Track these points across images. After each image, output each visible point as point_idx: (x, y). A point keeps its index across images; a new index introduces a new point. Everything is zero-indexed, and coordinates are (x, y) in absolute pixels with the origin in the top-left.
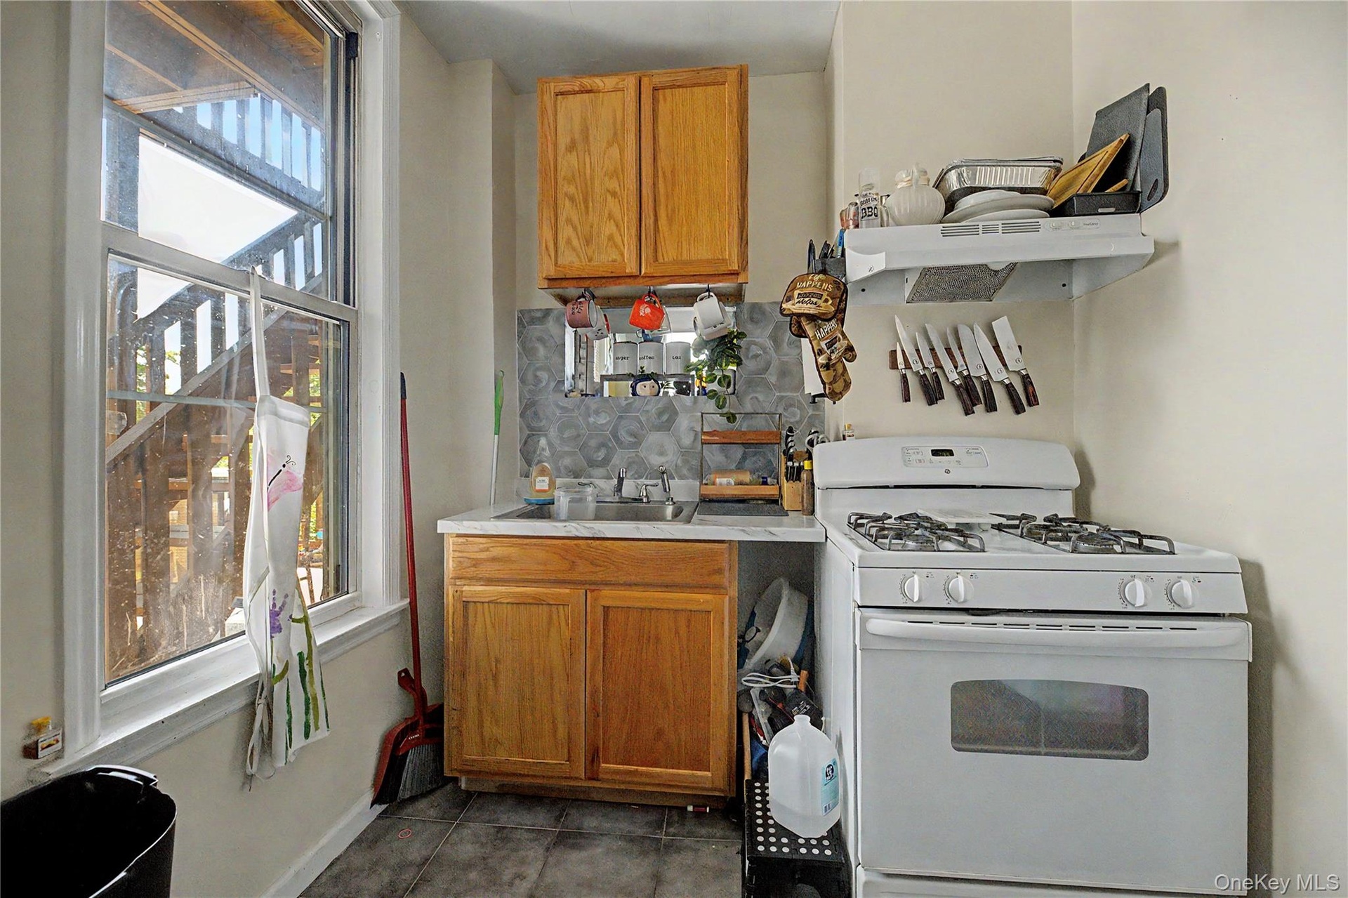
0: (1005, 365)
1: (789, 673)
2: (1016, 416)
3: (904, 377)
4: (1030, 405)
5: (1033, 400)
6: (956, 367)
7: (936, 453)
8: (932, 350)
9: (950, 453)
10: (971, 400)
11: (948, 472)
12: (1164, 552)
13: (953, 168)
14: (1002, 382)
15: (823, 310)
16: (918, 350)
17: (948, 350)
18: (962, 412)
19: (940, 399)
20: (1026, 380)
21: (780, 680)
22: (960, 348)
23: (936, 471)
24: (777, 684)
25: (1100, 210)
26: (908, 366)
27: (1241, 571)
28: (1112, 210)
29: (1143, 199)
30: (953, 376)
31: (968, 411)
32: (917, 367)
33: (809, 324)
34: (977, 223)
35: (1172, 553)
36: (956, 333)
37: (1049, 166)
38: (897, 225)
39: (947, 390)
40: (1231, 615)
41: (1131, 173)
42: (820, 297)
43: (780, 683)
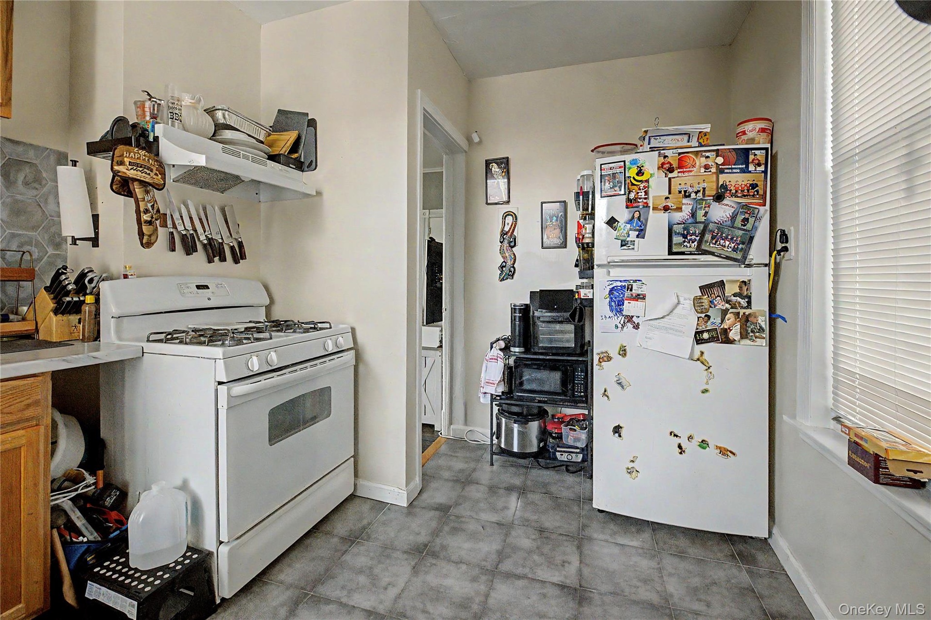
0: (231, 235)
1: (84, 479)
2: (236, 265)
3: (172, 233)
4: (242, 259)
5: (243, 256)
6: (205, 232)
7: (198, 287)
8: (191, 218)
9: (207, 287)
10: (213, 253)
11: (209, 299)
12: (327, 328)
13: (222, 110)
14: (228, 244)
15: (156, 181)
16: (181, 217)
17: (200, 219)
18: (207, 260)
19: (195, 252)
20: (240, 245)
21: (80, 486)
22: (207, 220)
23: (201, 299)
24: (79, 492)
25: (291, 165)
26: (175, 227)
27: (351, 331)
28: (294, 167)
29: (305, 168)
30: (203, 238)
31: (210, 261)
32: (180, 228)
33: (140, 188)
34: (240, 151)
35: (331, 328)
36: (205, 209)
37: (267, 131)
38: (185, 130)
39: (199, 247)
40: (347, 349)
41: (300, 152)
42: (152, 171)
43: (82, 489)
